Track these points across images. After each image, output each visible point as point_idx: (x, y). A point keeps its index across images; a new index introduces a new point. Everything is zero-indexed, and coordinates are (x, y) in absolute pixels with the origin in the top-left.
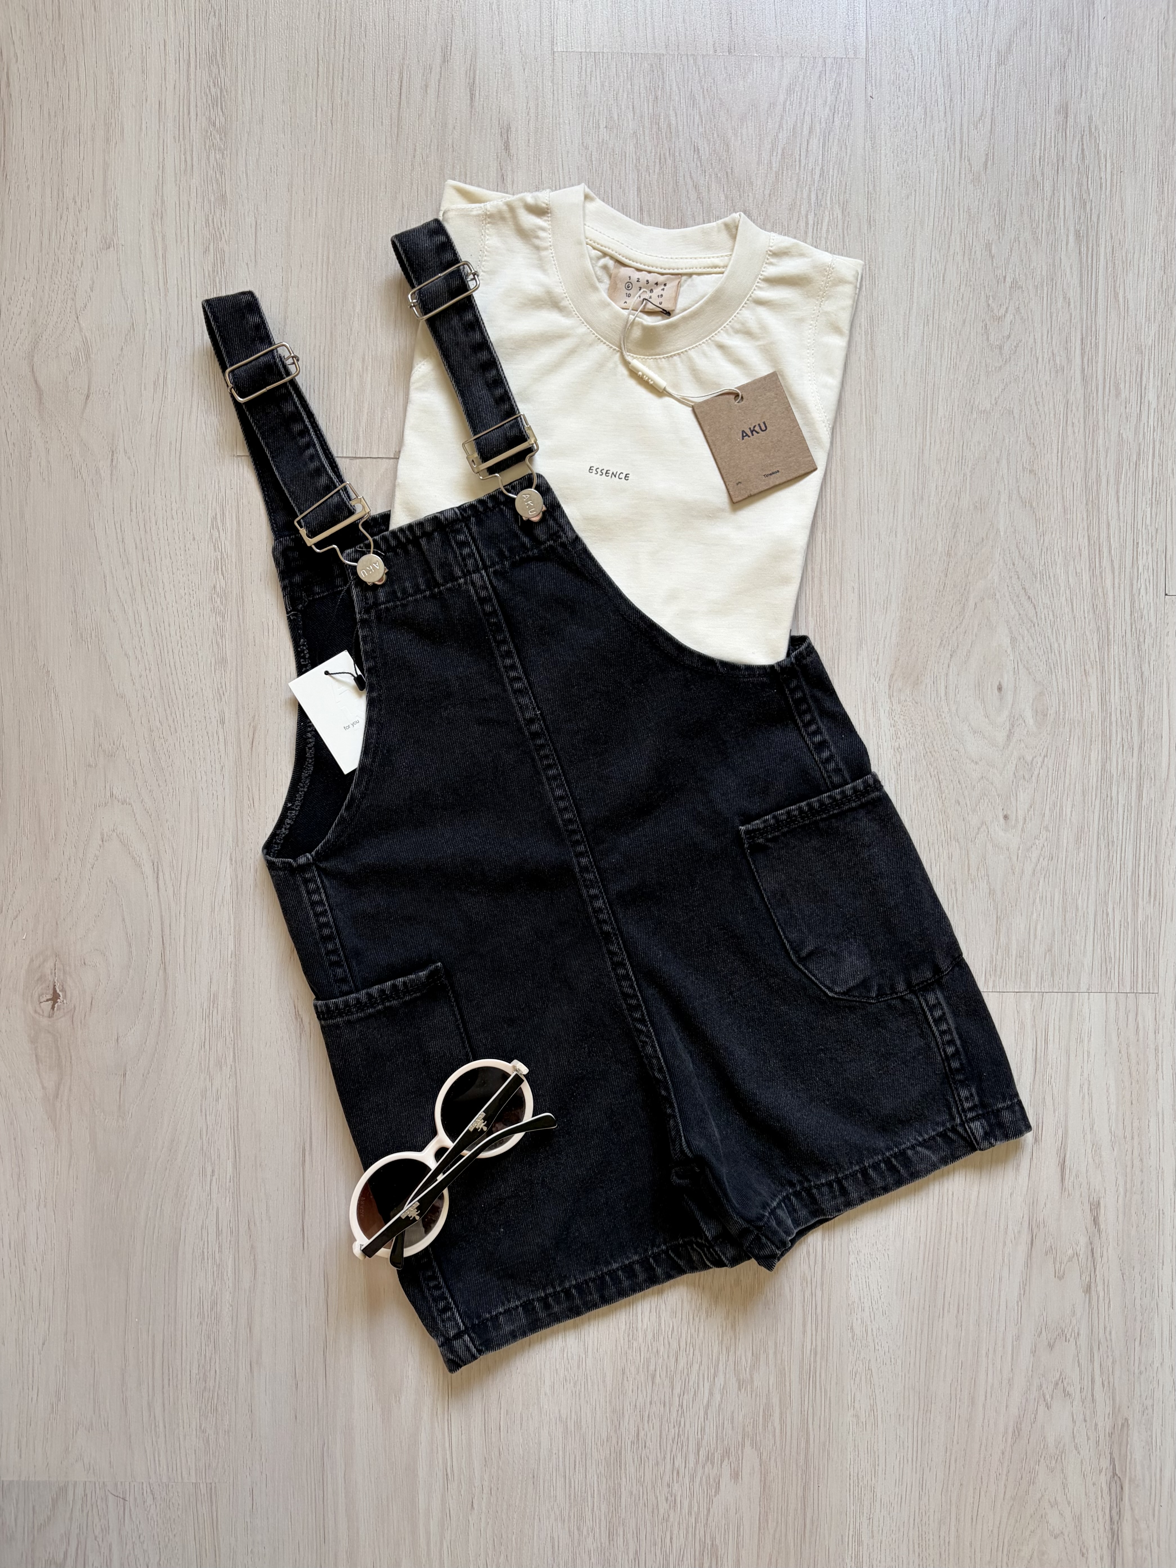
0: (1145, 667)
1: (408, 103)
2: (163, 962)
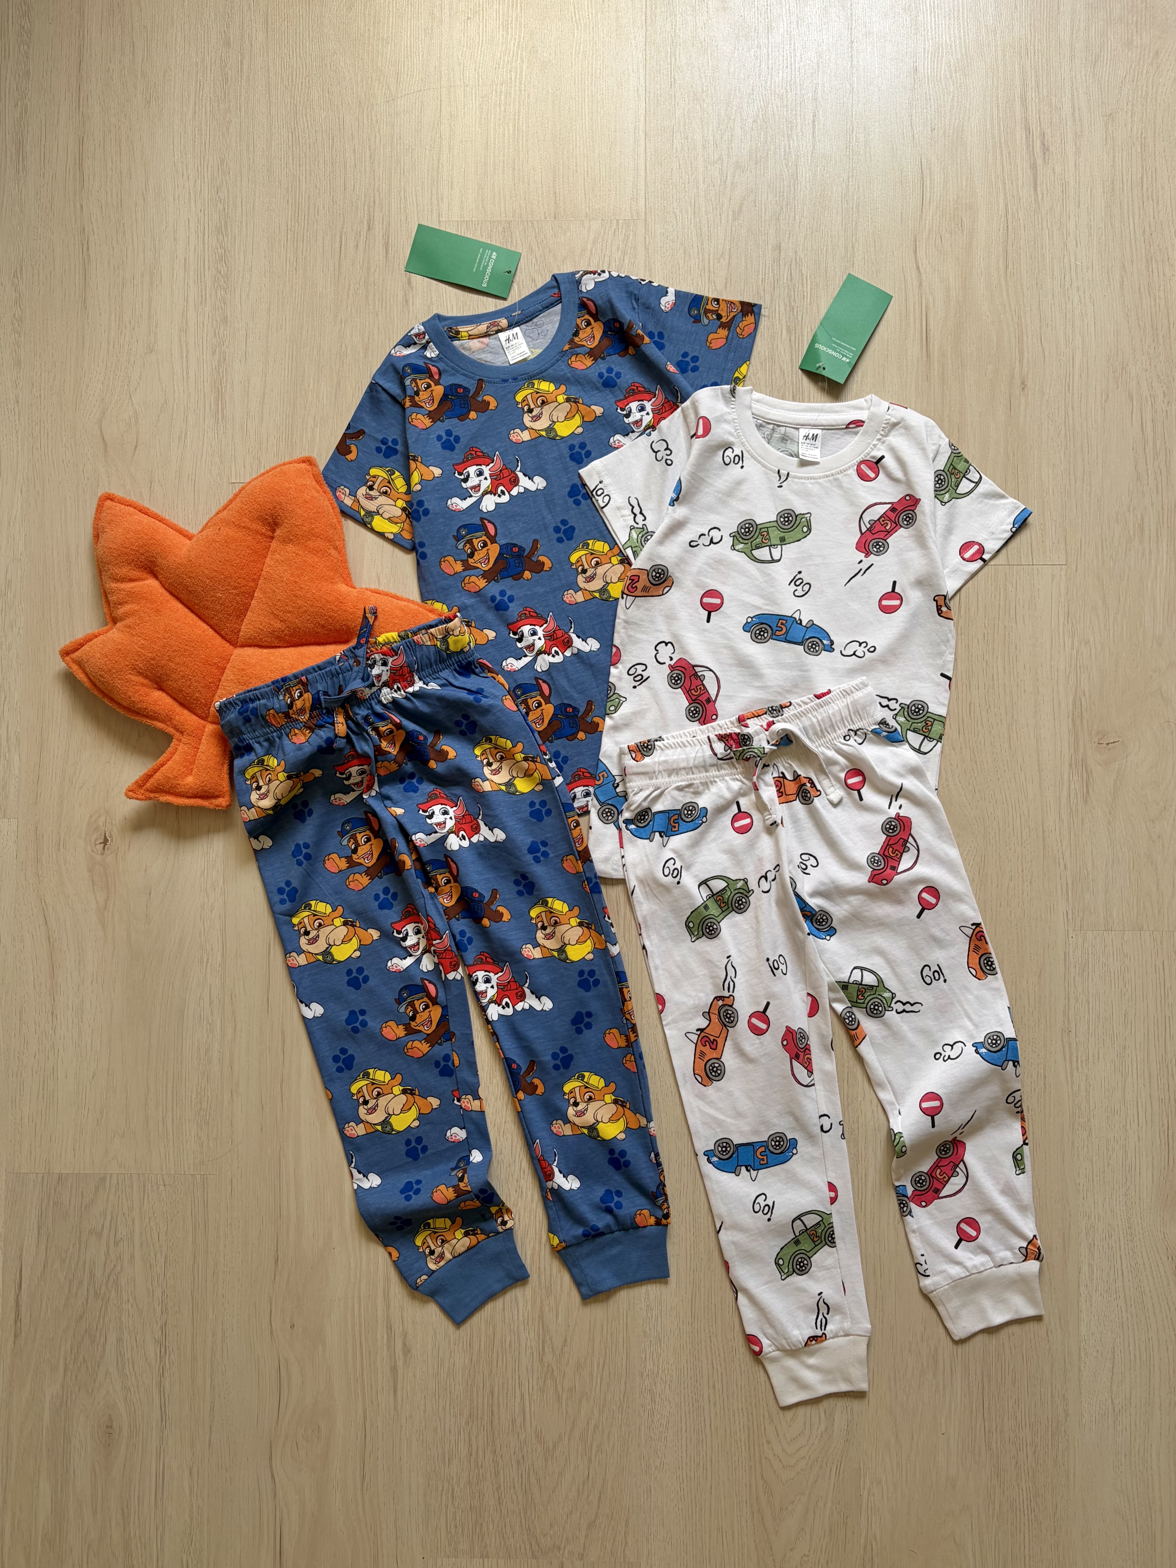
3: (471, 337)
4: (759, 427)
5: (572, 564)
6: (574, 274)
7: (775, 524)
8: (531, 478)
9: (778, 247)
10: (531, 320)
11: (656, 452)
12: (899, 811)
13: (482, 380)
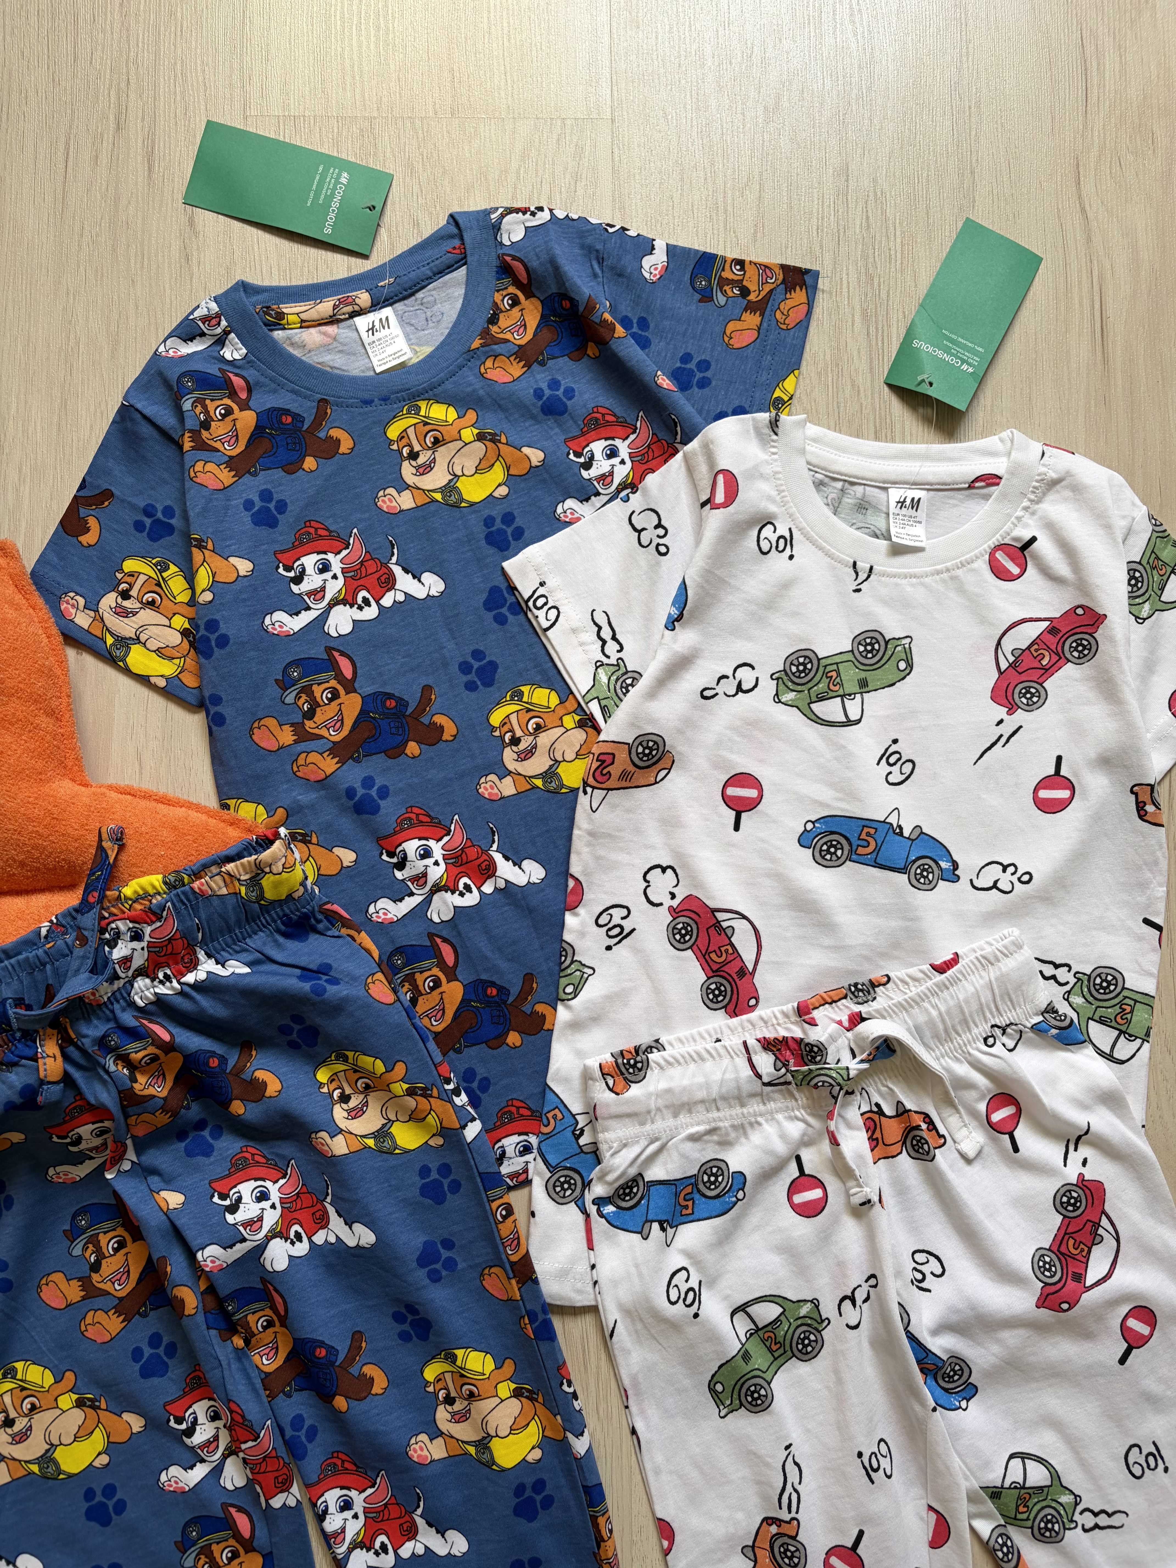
3: (305, 324)
4: (819, 485)
5: (493, 729)
6: (487, 213)
7: (850, 657)
8: (417, 577)
9: (844, 172)
10: (413, 294)
11: (639, 532)
12: (1084, 1171)
13: (325, 401)
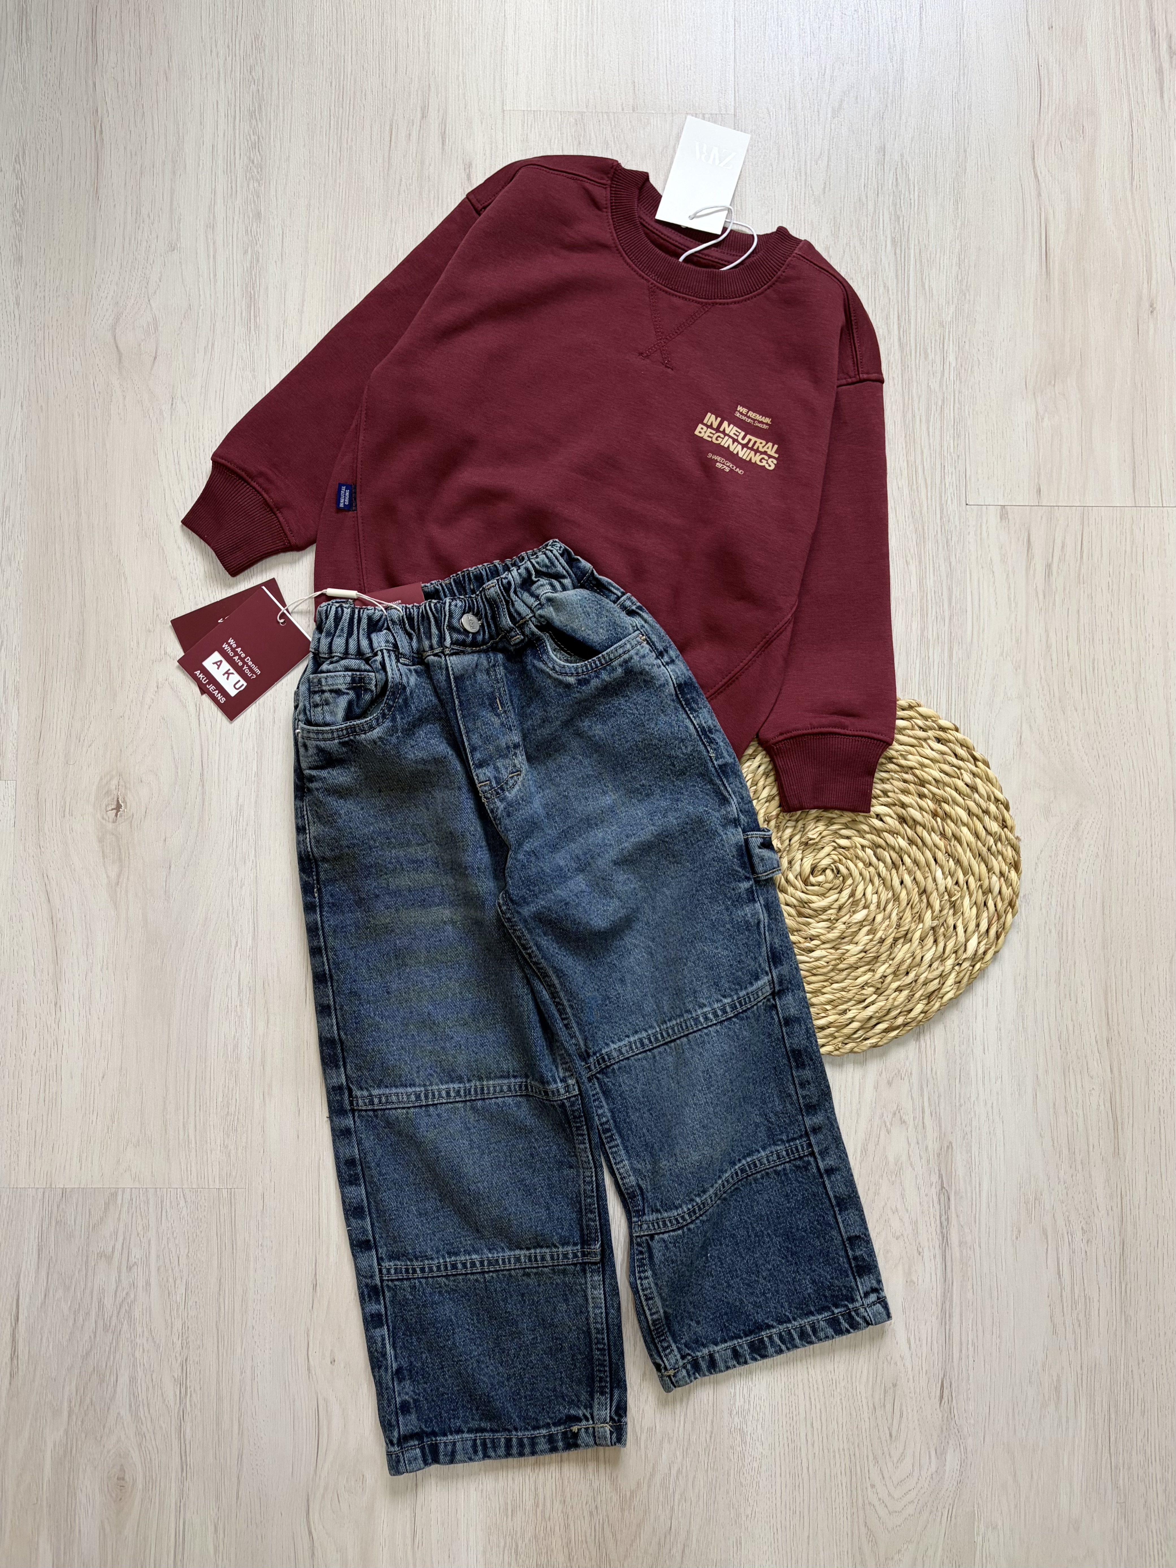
0: (953, 559)
1: (396, 147)
2: (202, 780)
